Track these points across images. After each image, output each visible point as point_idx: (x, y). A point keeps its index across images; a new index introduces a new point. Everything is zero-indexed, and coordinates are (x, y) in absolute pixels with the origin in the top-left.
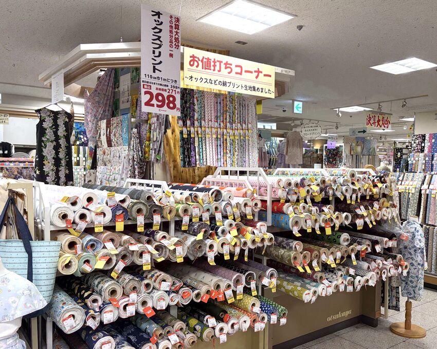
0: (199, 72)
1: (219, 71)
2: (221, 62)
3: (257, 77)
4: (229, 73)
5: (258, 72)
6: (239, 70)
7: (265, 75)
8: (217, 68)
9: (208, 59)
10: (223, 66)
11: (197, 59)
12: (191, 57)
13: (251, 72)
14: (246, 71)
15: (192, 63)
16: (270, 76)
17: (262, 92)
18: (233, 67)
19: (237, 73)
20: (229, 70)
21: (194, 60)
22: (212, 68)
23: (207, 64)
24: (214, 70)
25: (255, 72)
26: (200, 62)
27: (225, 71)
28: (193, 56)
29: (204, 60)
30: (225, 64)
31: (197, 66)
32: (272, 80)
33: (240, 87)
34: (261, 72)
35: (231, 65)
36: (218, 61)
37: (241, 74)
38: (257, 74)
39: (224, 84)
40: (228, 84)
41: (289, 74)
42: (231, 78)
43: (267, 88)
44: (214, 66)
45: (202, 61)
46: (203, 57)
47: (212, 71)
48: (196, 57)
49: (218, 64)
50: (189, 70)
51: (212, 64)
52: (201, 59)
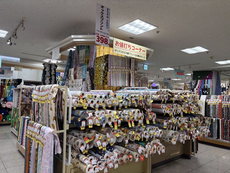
0: (119, 48)
1: (126, 48)
2: (127, 45)
3: (140, 52)
4: (130, 49)
5: (140, 49)
6: (133, 48)
7: (143, 51)
8: (125, 47)
9: (122, 43)
10: (128, 46)
11: (118, 43)
12: (116, 42)
13: (138, 49)
14: (136, 49)
15: (116, 44)
16: (145, 51)
17: (142, 57)
18: (131, 47)
19: (133, 49)
20: (130, 48)
21: (117, 43)
22: (124, 47)
23: (122, 45)
24: (124, 48)
25: (139, 49)
26: (119, 44)
27: (128, 48)
28: (117, 42)
29: (121, 43)
30: (128, 45)
31: (118, 46)
32: (145, 53)
33: (134, 55)
34: (142, 50)
35: (130, 46)
36: (126, 44)
37: (134, 50)
38: (140, 50)
39: (128, 53)
40: (129, 54)
41: (152, 51)
42: (131, 51)
43: (143, 56)
44: (124, 46)
45: (120, 44)
46: (120, 42)
47: (123, 48)
48: (118, 42)
49: (126, 45)
50: (115, 47)
51: (124, 45)
52: (120, 43)
